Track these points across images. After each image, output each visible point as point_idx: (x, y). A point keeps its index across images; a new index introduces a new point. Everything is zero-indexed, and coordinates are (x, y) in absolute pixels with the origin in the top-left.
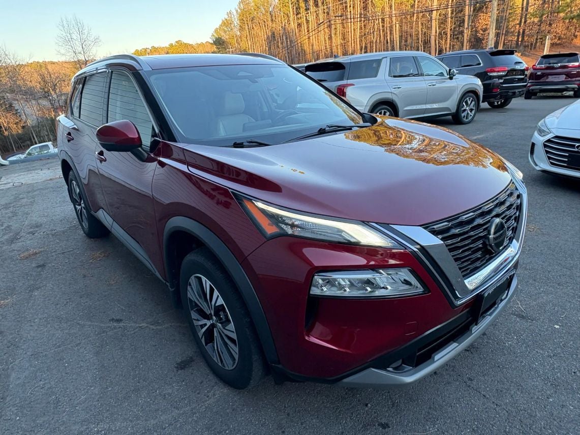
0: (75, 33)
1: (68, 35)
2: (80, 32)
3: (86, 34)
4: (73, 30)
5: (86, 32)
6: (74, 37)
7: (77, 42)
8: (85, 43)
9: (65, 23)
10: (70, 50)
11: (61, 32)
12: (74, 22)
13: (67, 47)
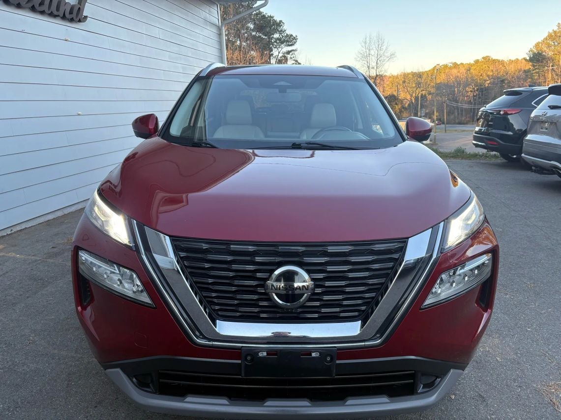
0: (375, 48)
1: (368, 51)
2: (379, 48)
3: (384, 49)
4: (373, 46)
5: (384, 48)
6: (372, 52)
7: (373, 58)
8: (380, 59)
9: (368, 39)
10: (365, 65)
11: (362, 48)
12: (375, 38)
13: (364, 62)
